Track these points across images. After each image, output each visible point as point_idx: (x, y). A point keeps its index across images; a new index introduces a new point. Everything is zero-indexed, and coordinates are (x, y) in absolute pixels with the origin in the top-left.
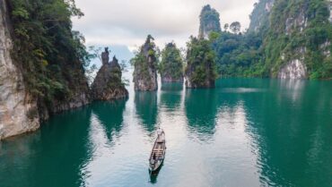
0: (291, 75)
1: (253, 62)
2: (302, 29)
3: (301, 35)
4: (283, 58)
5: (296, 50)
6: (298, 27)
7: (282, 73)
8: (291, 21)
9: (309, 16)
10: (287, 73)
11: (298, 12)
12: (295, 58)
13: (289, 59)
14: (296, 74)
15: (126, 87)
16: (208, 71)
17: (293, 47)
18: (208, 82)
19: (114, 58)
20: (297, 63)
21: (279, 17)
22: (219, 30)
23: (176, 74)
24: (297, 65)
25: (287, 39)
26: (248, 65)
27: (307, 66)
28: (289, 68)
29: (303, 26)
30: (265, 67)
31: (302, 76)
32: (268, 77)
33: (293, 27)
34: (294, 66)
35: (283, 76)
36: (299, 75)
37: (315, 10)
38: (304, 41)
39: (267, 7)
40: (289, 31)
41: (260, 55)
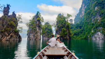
0: (97, 38)
1: (80, 33)
2: (99, 20)
3: (99, 22)
4: (93, 31)
5: (98, 28)
6: (97, 19)
7: (93, 38)
8: (94, 18)
9: (101, 16)
10: (96, 38)
11: (96, 14)
12: (98, 31)
13: (95, 32)
14: (99, 38)
15: (20, 34)
16: (67, 31)
17: (97, 27)
18: (68, 37)
19: (14, 13)
20: (99, 33)
21: (89, 17)
23: (50, 35)
24: (99, 34)
25: (93, 24)
26: (78, 35)
27: (104, 34)
28: (96, 36)
29: (99, 19)
30: (85, 36)
31: (102, 39)
32: (87, 39)
33: (95, 20)
35: (94, 39)
36: (101, 38)
37: (103, 13)
38: (101, 24)
39: (81, 16)
40: (93, 21)
41: (82, 31)
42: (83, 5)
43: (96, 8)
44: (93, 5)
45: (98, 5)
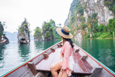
0: (78, 38)
4: (75, 33)
5: (78, 31)
6: (78, 24)
7: (75, 38)
8: (76, 22)
9: (81, 21)
10: (77, 37)
11: (78, 19)
12: (78, 33)
14: (79, 38)
18: (51, 38)
21: (72, 21)
22: (55, 26)
27: (82, 35)
28: (77, 36)
33: (77, 24)
34: (78, 35)
36: (80, 38)
37: (82, 19)
38: (80, 27)
39: (68, 21)
42: (70, 12)
43: (78, 15)
44: (76, 12)
45: (79, 12)
